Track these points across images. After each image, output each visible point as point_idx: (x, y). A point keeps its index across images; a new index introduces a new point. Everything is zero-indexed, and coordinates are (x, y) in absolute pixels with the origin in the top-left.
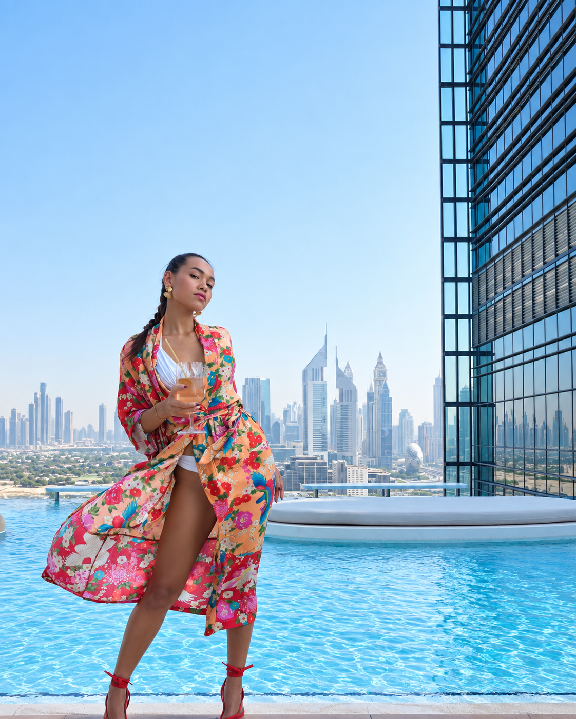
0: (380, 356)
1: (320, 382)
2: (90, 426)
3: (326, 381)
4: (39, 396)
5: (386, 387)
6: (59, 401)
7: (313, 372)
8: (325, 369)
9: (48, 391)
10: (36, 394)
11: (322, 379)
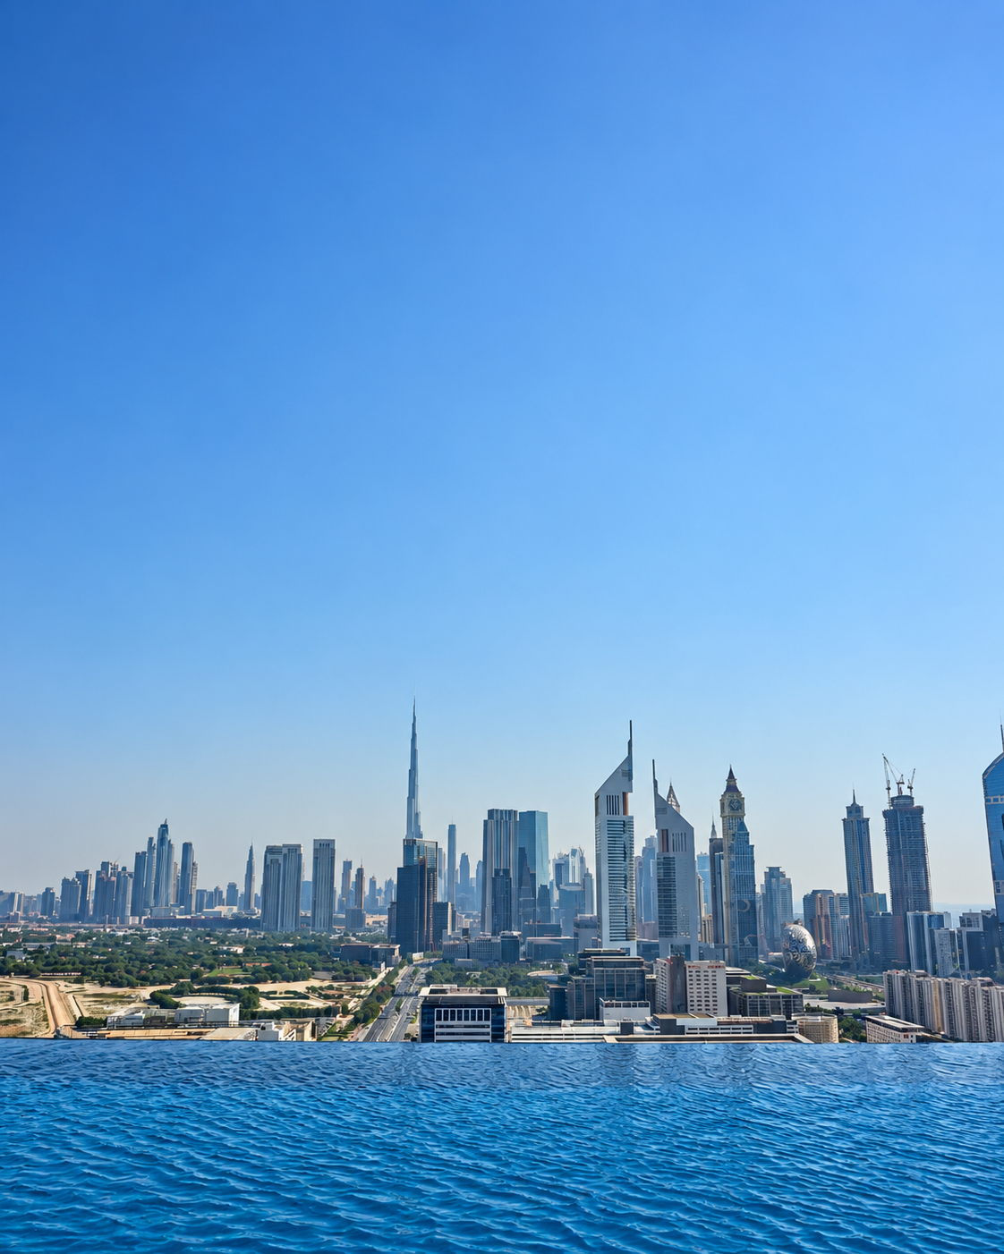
0: (731, 775)
1: (621, 817)
2: (232, 887)
3: (632, 817)
4: (155, 841)
5: (742, 826)
6: (187, 847)
7: (612, 801)
8: (629, 795)
9: (172, 836)
10: (151, 839)
11: (625, 812)
